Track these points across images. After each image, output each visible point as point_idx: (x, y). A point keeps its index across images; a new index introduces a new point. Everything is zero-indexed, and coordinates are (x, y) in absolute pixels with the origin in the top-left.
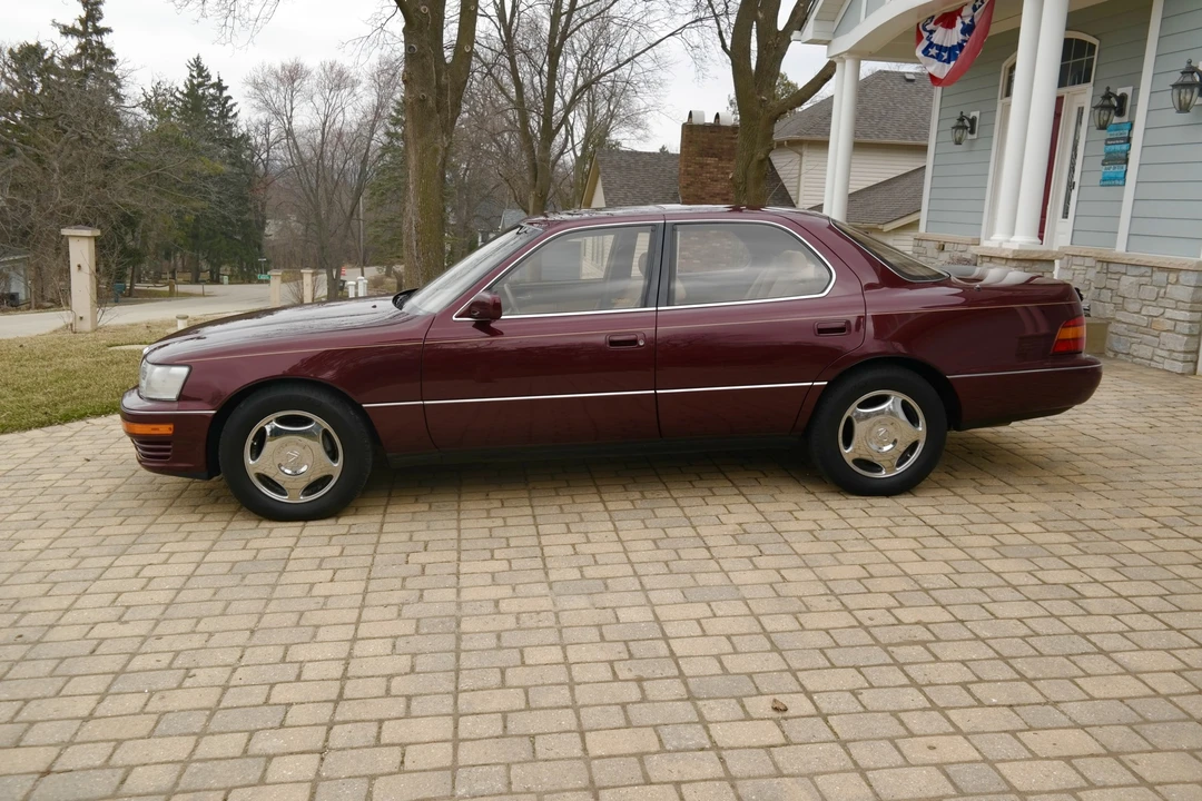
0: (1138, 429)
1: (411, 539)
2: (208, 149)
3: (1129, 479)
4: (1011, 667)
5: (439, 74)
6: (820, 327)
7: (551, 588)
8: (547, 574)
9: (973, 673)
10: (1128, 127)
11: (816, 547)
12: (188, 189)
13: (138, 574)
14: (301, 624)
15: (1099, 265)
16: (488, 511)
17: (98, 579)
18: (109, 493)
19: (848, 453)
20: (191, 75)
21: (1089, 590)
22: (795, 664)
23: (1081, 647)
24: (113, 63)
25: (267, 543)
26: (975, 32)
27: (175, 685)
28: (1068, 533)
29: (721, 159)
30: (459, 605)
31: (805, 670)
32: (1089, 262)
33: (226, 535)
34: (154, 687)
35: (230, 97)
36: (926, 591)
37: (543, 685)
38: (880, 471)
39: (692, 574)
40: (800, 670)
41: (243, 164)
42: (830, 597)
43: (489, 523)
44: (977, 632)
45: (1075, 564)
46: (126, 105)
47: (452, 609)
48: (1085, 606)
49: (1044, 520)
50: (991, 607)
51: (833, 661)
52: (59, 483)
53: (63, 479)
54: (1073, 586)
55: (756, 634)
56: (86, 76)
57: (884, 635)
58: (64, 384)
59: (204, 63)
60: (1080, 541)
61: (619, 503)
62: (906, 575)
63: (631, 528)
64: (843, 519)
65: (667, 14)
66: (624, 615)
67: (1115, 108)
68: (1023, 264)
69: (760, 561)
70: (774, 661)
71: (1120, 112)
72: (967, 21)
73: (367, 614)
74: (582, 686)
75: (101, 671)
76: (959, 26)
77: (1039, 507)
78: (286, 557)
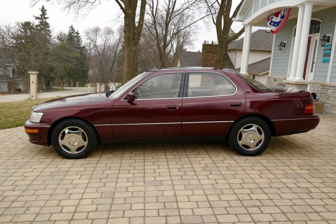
0: (332, 137)
1: (106, 166)
2: (74, 50)
3: (328, 153)
4: (286, 216)
5: (134, 30)
6: (232, 104)
7: (144, 184)
8: (144, 178)
9: (273, 218)
10: (330, 46)
11: (229, 172)
12: (68, 61)
13: (23, 175)
14: (66, 193)
15: (321, 87)
16: (131, 157)
17: (11, 176)
18: (22, 149)
19: (240, 143)
20: (70, 30)
21: (313, 190)
22: (216, 213)
23: (309, 210)
24: (49, 27)
25: (63, 166)
26: (284, 18)
27: (23, 213)
28: (308, 170)
29: (213, 54)
30: (116, 188)
31: (219, 215)
32: (319, 85)
33: (52, 163)
34: (16, 213)
35: (80, 36)
36: (261, 188)
37: (136, 217)
38: (250, 148)
39: (188, 180)
40: (217, 215)
41: (83, 54)
42: (230, 190)
43: (130, 161)
44: (276, 203)
45: (309, 181)
46: (52, 38)
47: (113, 190)
48: (311, 195)
49: (300, 165)
50: (281, 195)
51: (229, 212)
52: (9, 146)
53: (11, 144)
54: (308, 188)
55: (205, 201)
56: (41, 30)
57: (246, 203)
58: (19, 116)
59: (74, 27)
60: (311, 173)
61: (171, 156)
62: (255, 183)
63: (173, 165)
64: (238, 163)
65: (199, 14)
66: (166, 193)
67: (326, 40)
68: (298, 86)
69: (210, 177)
70: (210, 211)
71: (328, 41)
72: (282, 15)
73: (87, 190)
74: (148, 218)
75: (2, 207)
76: (280, 16)
77: (300, 161)
78: (68, 170)
